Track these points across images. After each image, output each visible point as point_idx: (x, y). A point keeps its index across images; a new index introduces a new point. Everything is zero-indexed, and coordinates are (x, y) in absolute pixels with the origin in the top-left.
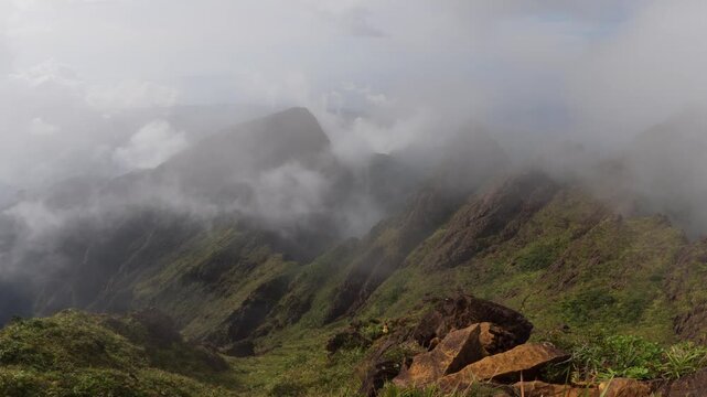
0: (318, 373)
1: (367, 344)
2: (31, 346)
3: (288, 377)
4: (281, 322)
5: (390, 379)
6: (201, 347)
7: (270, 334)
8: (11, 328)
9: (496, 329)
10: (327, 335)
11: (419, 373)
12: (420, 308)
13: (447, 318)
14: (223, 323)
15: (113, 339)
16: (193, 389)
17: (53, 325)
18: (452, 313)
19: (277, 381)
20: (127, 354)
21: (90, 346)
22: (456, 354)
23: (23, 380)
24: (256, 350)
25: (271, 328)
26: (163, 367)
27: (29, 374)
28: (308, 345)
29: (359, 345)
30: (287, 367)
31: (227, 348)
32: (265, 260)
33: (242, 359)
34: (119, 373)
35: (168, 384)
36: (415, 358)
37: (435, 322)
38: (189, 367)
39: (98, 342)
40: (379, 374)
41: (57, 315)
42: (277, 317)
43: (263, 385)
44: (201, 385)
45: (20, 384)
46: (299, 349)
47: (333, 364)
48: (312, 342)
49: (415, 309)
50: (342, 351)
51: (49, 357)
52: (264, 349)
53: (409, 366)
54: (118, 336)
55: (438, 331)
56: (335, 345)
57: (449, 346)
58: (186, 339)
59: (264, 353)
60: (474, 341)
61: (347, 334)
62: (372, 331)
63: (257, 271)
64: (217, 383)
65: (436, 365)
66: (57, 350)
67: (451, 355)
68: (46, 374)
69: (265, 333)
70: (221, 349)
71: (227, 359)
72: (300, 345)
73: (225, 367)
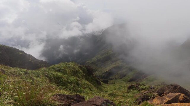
0: (123, 93)
1: (140, 90)
2: (64, 69)
3: (114, 92)
4: (117, 78)
5: (146, 100)
6: (97, 78)
7: (113, 80)
8: (61, 63)
9: (185, 96)
10: (128, 85)
11: (156, 101)
12: (160, 85)
13: (169, 90)
14: (103, 74)
15: (80, 71)
16: (92, 87)
17: (69, 65)
18: (172, 89)
19: (111, 92)
20: (81, 75)
21: (75, 71)
22: (170, 100)
23: (60, 76)
24: (108, 83)
25: (114, 78)
26: (87, 80)
27: (62, 75)
28: (122, 85)
29: (137, 90)
30: (115, 89)
31: (102, 80)
32: (117, 61)
33: (105, 84)
34: (79, 79)
35: (87, 84)
36: (156, 97)
37: (165, 90)
38: (93, 82)
39: (76, 71)
40: (143, 98)
41: (70, 63)
42: (116, 76)
43: (107, 92)
44: (94, 87)
45: (59, 77)
46: (119, 86)
47: (128, 92)
48: (123, 85)
49: (158, 85)
50: (131, 90)
51: (66, 72)
52: (110, 83)
53: (153, 99)
54: (81, 71)
55: (165, 93)
56: (130, 88)
57: (168, 97)
58: (94, 75)
59: (110, 84)
60: (177, 98)
61: (134, 86)
62: (142, 87)
63: (114, 63)
64: (97, 88)
65: (162, 100)
66: (68, 71)
67: (168, 99)
68: (65, 76)
69: (112, 79)
70: (100, 80)
71: (101, 82)
72: (120, 85)
73: (100, 84)
